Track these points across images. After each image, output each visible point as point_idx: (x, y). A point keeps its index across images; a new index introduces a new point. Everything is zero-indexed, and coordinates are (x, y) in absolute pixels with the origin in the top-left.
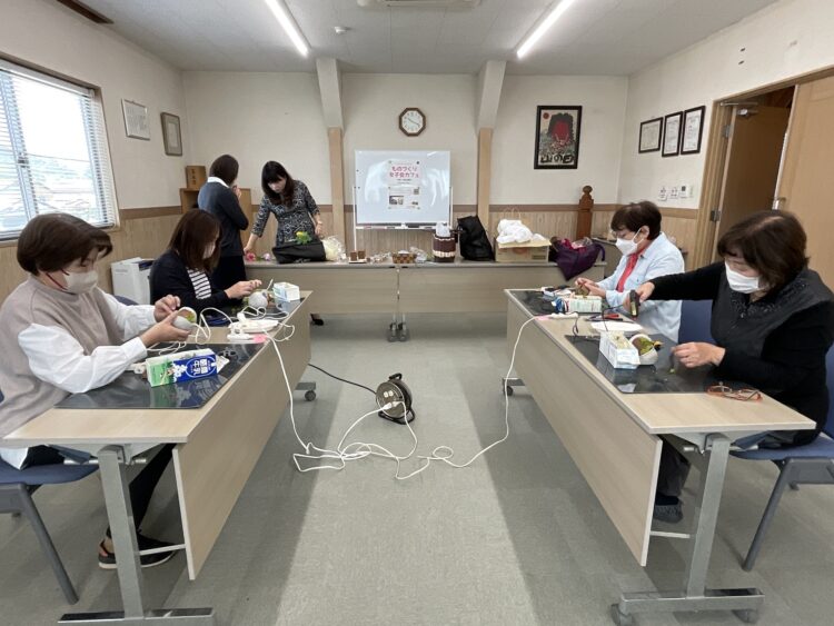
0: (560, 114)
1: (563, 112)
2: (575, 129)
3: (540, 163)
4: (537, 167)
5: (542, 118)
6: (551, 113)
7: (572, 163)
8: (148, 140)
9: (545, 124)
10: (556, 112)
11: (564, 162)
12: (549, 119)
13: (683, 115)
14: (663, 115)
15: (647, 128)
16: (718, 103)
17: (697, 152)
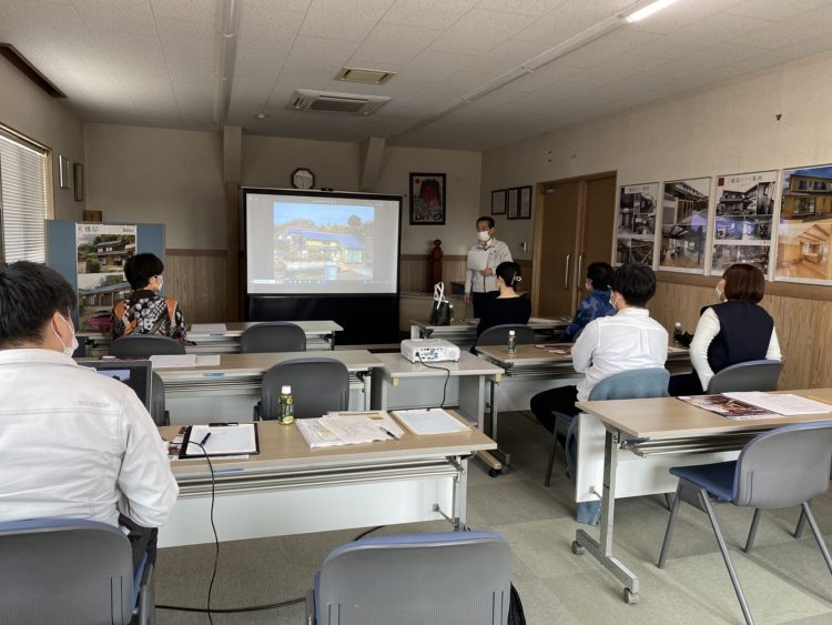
0: (428, 180)
1: (431, 178)
2: (441, 192)
3: (414, 220)
4: (412, 223)
5: (414, 183)
6: (422, 179)
7: (441, 220)
8: (69, 188)
9: (417, 188)
10: (425, 178)
11: (434, 219)
12: (420, 184)
13: (519, 189)
14: (507, 187)
15: (496, 196)
16: (539, 185)
17: (529, 218)
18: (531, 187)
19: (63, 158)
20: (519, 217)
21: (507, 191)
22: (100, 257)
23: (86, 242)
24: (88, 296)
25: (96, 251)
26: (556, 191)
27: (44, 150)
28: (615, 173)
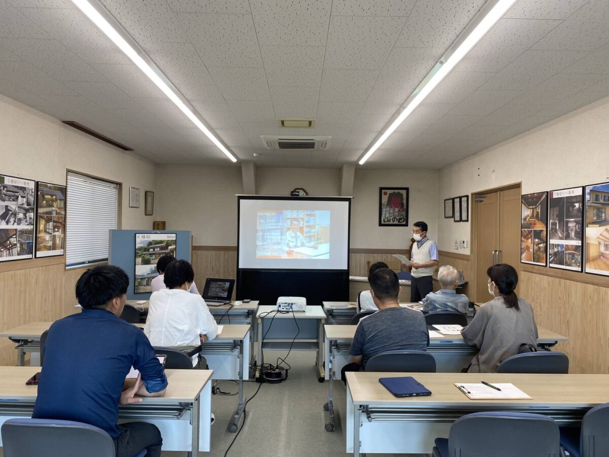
0: (394, 192)
1: (396, 191)
2: (405, 201)
3: (383, 223)
4: (380, 225)
5: (383, 195)
6: (389, 192)
7: (404, 223)
8: (138, 208)
9: (385, 199)
10: (392, 191)
11: (399, 222)
12: (388, 195)
13: (460, 198)
14: (453, 197)
15: (447, 203)
16: (473, 194)
17: (467, 221)
18: (467, 196)
19: (134, 188)
20: (461, 220)
21: (453, 200)
22: (151, 254)
23: (142, 245)
24: (141, 279)
25: (149, 251)
26: (485, 199)
27: (117, 184)
28: (520, 184)
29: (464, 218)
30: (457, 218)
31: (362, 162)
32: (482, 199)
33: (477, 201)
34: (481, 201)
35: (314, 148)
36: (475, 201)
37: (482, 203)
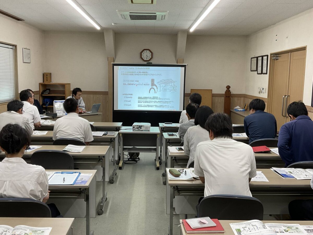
8: (30, 63)
13: (262, 57)
14: (257, 56)
15: (253, 60)
16: (271, 54)
17: (267, 73)
18: (267, 56)
19: (26, 49)
20: (262, 73)
21: (257, 58)
26: (279, 58)
27: (13, 46)
28: (306, 47)
29: (264, 71)
30: (259, 71)
31: (192, 30)
32: (278, 58)
33: (274, 59)
34: (277, 59)
35: (156, 19)
36: (273, 59)
37: (277, 60)
